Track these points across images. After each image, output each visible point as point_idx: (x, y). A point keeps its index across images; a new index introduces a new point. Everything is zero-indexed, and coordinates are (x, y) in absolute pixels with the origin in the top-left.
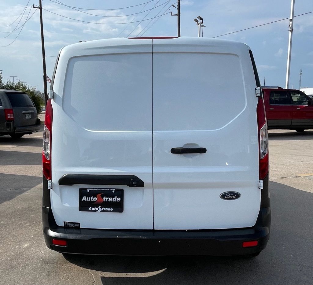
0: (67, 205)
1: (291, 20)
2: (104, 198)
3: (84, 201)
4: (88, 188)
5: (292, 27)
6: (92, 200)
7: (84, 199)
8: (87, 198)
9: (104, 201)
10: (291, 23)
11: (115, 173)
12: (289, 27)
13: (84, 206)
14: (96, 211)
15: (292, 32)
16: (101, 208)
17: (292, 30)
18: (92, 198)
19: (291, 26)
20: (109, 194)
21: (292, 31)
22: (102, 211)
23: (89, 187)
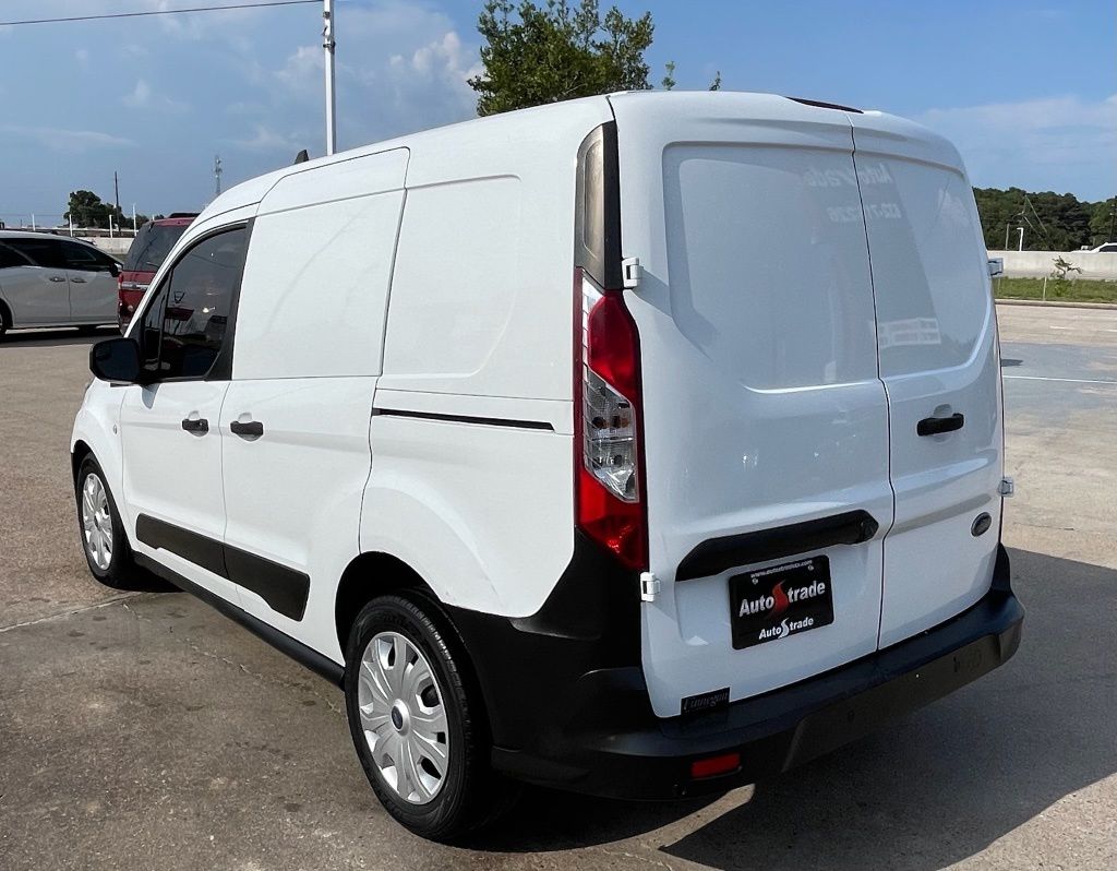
0: (697, 641)
1: (328, 15)
2: (790, 593)
3: (745, 614)
4: (753, 572)
5: (331, 37)
6: (763, 608)
7: (746, 608)
8: (752, 604)
9: (791, 600)
10: (328, 22)
11: (826, 511)
12: (324, 34)
13: (745, 633)
14: (776, 637)
15: (333, 53)
16: (788, 624)
17: (333, 45)
18: (762, 600)
19: (328, 32)
20: (800, 578)
21: (332, 47)
22: (791, 633)
23: (756, 569)
